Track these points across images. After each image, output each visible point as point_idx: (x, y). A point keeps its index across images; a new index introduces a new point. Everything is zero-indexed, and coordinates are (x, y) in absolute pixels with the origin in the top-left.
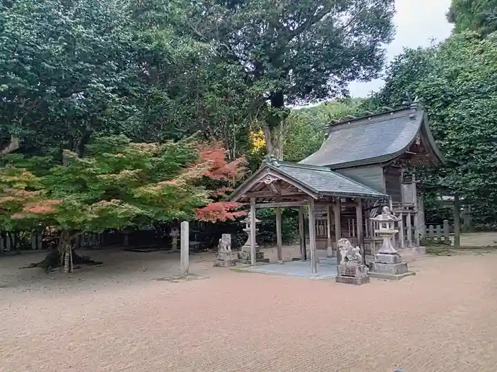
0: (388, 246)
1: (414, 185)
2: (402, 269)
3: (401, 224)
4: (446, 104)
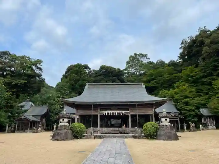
0: (40, 128)
1: (45, 119)
3: (42, 127)
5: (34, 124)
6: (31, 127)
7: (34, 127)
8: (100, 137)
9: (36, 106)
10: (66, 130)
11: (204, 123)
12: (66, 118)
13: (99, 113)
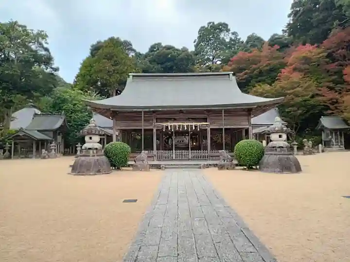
0: (53, 151)
1: (61, 136)
2: (56, 157)
3: (56, 150)
4: (72, 113)
5: (43, 145)
6: (37, 149)
7: (44, 151)
8: (158, 167)
9: (43, 114)
10: (97, 156)
11: (325, 142)
12: (95, 134)
13: (155, 126)
